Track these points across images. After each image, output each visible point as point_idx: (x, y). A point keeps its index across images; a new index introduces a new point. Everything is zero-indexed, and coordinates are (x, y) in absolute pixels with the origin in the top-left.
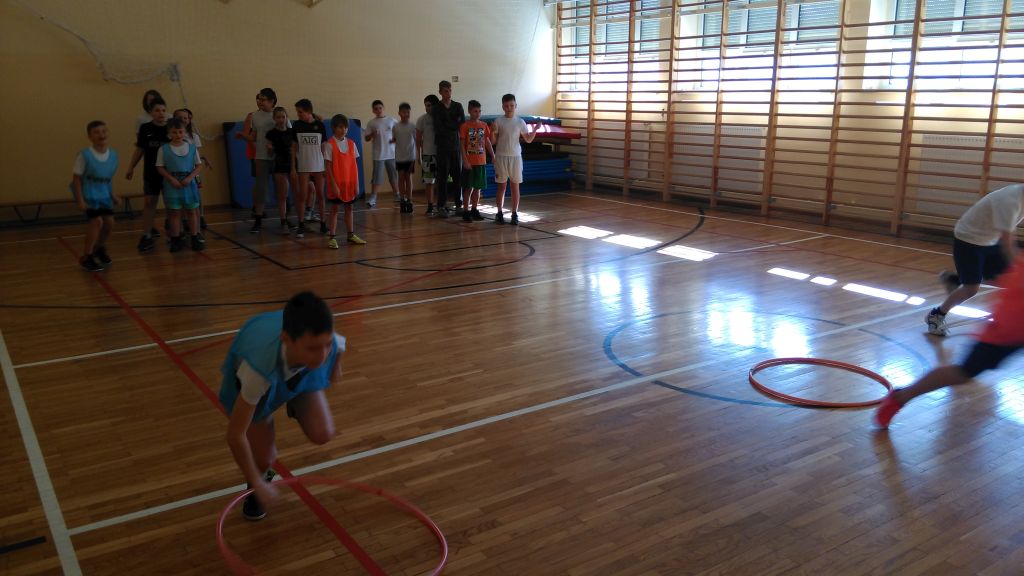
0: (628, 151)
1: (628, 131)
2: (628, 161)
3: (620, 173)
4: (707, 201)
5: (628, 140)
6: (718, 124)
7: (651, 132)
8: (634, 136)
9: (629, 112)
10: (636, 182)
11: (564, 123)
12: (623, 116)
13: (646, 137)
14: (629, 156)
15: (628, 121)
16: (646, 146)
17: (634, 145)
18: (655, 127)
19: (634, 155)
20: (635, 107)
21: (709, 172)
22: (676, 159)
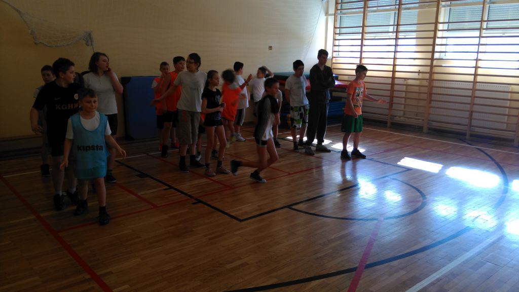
0: (392, 97)
1: (393, 84)
2: (391, 103)
3: (386, 112)
4: (464, 134)
5: (392, 90)
6: (475, 82)
7: (407, 85)
8: (396, 88)
9: (394, 71)
10: (397, 119)
11: (340, 78)
12: (390, 75)
13: (404, 88)
14: (392, 101)
15: (393, 78)
16: (403, 95)
17: (396, 94)
18: (410, 82)
19: (395, 100)
20: (398, 68)
21: (467, 114)
22: (433, 104)
